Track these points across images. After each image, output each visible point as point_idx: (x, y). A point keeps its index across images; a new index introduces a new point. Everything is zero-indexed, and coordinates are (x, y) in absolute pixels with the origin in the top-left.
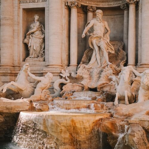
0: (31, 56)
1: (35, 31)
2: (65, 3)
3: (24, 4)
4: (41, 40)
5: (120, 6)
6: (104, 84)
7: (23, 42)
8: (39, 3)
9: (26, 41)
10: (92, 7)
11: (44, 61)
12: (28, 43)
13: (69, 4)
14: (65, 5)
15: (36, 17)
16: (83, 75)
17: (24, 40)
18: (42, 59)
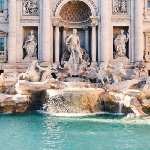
0: (28, 56)
1: (32, 41)
2: (53, 24)
3: (24, 24)
4: (35, 46)
5: (83, 28)
6: (82, 73)
7: (23, 47)
8: (34, 23)
9: (25, 46)
10: (66, 27)
11: (37, 59)
12: (27, 48)
13: (55, 25)
14: (52, 25)
15: (32, 32)
16: (68, 68)
17: (23, 46)
18: (36, 58)
